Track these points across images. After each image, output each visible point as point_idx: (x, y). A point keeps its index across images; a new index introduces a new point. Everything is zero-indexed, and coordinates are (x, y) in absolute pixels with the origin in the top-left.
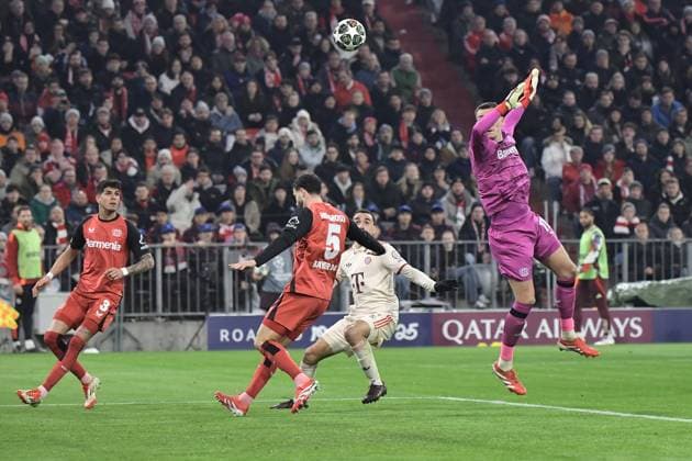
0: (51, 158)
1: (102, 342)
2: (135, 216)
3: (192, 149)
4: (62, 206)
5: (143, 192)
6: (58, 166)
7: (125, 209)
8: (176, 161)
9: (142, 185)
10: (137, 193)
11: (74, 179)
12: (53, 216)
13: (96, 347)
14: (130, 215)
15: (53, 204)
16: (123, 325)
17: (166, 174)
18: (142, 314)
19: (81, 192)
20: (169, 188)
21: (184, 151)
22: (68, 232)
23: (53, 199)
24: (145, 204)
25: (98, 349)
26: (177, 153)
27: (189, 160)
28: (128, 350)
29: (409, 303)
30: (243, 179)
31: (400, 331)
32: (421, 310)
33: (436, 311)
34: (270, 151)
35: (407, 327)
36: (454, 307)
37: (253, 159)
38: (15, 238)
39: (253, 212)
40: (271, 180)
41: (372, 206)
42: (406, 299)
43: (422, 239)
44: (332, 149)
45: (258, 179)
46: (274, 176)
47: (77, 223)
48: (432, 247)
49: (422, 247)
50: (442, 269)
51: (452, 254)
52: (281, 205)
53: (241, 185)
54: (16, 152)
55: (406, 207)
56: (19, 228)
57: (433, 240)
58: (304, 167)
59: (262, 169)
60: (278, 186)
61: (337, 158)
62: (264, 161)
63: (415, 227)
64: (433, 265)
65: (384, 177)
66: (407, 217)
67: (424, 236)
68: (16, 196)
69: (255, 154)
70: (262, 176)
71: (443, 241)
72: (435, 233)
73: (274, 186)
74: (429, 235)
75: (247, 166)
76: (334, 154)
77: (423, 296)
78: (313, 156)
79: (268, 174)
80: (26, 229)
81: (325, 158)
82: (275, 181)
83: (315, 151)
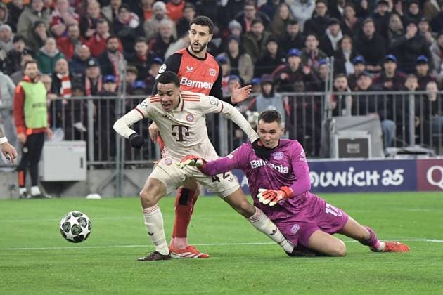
0: (56, 13)
1: (104, 188)
2: (134, 68)
3: (188, 4)
4: (67, 59)
5: (143, 47)
6: (62, 21)
7: (125, 62)
8: (172, 16)
9: (141, 41)
10: (137, 49)
11: (77, 34)
12: (57, 68)
13: (98, 192)
14: (130, 67)
15: (58, 56)
16: (124, 172)
17: (164, 29)
18: (142, 162)
19: (84, 46)
20: (167, 41)
21: (181, 7)
22: (72, 83)
23: (57, 51)
24: (145, 58)
25: (101, 195)
26: (173, 9)
27: (185, 15)
28: (129, 196)
29: (395, 150)
30: (237, 32)
31: (387, 176)
32: (405, 157)
33: (420, 157)
34: (263, 6)
35: (393, 173)
36: (438, 153)
37: (246, 13)
38: (22, 90)
39: (246, 64)
40: (263, 34)
41: (359, 58)
42: (392, 146)
43: (407, 89)
44: (322, 4)
45: (251, 33)
46: (266, 29)
47: (80, 75)
48: (417, 96)
49: (407, 96)
50: (427, 118)
51: (435, 103)
52: (273, 57)
53: (234, 38)
54: (21, 8)
55: (391, 56)
56: (27, 81)
57: (417, 89)
58: (294, 22)
59: (254, 22)
60: (270, 40)
61: (327, 13)
62: (257, 15)
63: (402, 74)
64: (417, 114)
65: (370, 28)
66: (391, 67)
67: (408, 84)
68: (22, 45)
69: (248, 7)
70: (254, 30)
71: (427, 92)
72: (419, 82)
73: (265, 39)
74: (412, 83)
75: (241, 20)
76: (323, 9)
77: (408, 143)
78: (303, 11)
79: (259, 28)
80: (32, 81)
81: (315, 12)
82: (267, 34)
83: (305, 5)
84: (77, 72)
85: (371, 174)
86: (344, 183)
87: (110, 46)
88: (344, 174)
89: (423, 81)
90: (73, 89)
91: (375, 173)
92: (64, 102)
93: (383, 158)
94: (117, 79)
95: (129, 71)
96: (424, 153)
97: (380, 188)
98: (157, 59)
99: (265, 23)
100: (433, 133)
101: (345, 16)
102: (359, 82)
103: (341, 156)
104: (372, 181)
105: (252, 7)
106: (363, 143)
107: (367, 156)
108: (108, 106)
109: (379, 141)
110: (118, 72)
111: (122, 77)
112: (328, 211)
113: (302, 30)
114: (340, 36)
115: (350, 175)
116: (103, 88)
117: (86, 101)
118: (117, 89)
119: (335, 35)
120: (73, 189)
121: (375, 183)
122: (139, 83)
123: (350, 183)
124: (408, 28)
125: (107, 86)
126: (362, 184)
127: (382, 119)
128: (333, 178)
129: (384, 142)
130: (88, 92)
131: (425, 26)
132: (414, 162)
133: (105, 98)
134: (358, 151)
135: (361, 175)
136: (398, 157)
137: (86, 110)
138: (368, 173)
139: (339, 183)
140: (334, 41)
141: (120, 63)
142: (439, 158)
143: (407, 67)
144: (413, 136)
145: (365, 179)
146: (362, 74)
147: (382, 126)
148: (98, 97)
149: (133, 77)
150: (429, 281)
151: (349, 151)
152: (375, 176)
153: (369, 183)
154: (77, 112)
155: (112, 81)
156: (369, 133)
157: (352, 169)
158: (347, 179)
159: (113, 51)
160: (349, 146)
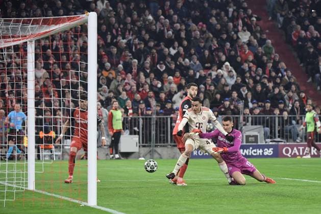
0: (126, 81)
1: (146, 155)
2: (159, 104)
3: (183, 78)
4: (131, 100)
5: (163, 96)
6: (129, 84)
7: (156, 102)
8: (176, 83)
9: (162, 93)
10: (160, 96)
11: (135, 90)
12: (127, 104)
13: (144, 157)
14: (157, 104)
15: (127, 100)
16: (155, 148)
17: (172, 88)
18: (162, 144)
19: (138, 95)
20: (173, 93)
21: (179, 79)
22: (133, 111)
23: (127, 97)
24: (164, 100)
26: (176, 80)
27: (181, 82)
28: (157, 158)
29: (269, 140)
30: (203, 90)
31: (266, 151)
32: (274, 143)
33: (280, 143)
34: (214, 79)
35: (269, 150)
36: (287, 142)
37: (207, 82)
38: (112, 113)
39: (207, 103)
40: (214, 90)
41: (255, 101)
42: (268, 138)
43: (275, 114)
44: (239, 78)
45: (209, 90)
46: (215, 89)
47: (136, 107)
48: (279, 117)
49: (275, 117)
50: (283, 127)
51: (287, 120)
52: (218, 100)
53: (202, 92)
54: (112, 79)
55: (268, 101)
56: (113, 109)
57: (279, 114)
58: (227, 85)
59: (210, 86)
60: (217, 93)
61: (241, 82)
62: (211, 82)
63: (272, 109)
64: (279, 125)
65: (259, 88)
66: (268, 105)
67: (275, 112)
68: (112, 94)
69: (208, 79)
70: (210, 89)
71: (283, 116)
72: (280, 111)
73: (215, 92)
74: (277, 112)
75: (205, 85)
76: (240, 80)
77: (275, 137)
78: (231, 81)
79: (212, 88)
80: (116, 109)
81: (236, 81)
82: (216, 90)
83: (232, 79)
84: (135, 106)
85: (259, 150)
86: (248, 154)
87: (149, 95)
88: (248, 150)
89: (282, 111)
90: (133, 113)
91: (261, 150)
92: (130, 118)
93: (264, 143)
94: (152, 109)
95: (157, 106)
96: (282, 142)
97: (263, 156)
98: (169, 101)
99: (215, 86)
100: (286, 133)
101: (249, 83)
102: (254, 111)
103: (246, 142)
104: (259, 153)
105: (209, 79)
106: (256, 137)
107: (257, 142)
108: (148, 120)
109: (263, 136)
110: (152, 106)
111: (154, 109)
112: (247, 164)
113: (230, 89)
114: (246, 92)
115: (250, 151)
116: (146, 113)
117: (139, 118)
118: (152, 113)
119: (244, 91)
120: (133, 156)
121: (261, 154)
122: (161, 111)
123: (250, 154)
124: (275, 90)
125: (148, 112)
126: (256, 154)
127: (264, 127)
128: (243, 152)
129: (265, 137)
130: (140, 114)
131: (282, 88)
132: (278, 145)
133: (147, 117)
134: (254, 141)
135: (255, 150)
136: (271, 143)
137: (139, 122)
138: (258, 150)
139: (246, 154)
140: (244, 94)
141: (153, 102)
142: (288, 143)
143: (274, 105)
144: (277, 134)
145: (256, 152)
146: (255, 108)
147: (264, 130)
148: (144, 117)
149: (159, 108)
150: (284, 196)
151: (250, 140)
152: (261, 151)
153: (258, 154)
154: (135, 123)
155: (150, 110)
156: (259, 133)
157: (251, 148)
158: (249, 152)
159: (151, 97)
160: (250, 138)
